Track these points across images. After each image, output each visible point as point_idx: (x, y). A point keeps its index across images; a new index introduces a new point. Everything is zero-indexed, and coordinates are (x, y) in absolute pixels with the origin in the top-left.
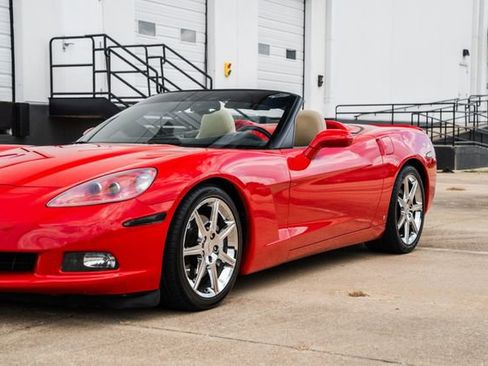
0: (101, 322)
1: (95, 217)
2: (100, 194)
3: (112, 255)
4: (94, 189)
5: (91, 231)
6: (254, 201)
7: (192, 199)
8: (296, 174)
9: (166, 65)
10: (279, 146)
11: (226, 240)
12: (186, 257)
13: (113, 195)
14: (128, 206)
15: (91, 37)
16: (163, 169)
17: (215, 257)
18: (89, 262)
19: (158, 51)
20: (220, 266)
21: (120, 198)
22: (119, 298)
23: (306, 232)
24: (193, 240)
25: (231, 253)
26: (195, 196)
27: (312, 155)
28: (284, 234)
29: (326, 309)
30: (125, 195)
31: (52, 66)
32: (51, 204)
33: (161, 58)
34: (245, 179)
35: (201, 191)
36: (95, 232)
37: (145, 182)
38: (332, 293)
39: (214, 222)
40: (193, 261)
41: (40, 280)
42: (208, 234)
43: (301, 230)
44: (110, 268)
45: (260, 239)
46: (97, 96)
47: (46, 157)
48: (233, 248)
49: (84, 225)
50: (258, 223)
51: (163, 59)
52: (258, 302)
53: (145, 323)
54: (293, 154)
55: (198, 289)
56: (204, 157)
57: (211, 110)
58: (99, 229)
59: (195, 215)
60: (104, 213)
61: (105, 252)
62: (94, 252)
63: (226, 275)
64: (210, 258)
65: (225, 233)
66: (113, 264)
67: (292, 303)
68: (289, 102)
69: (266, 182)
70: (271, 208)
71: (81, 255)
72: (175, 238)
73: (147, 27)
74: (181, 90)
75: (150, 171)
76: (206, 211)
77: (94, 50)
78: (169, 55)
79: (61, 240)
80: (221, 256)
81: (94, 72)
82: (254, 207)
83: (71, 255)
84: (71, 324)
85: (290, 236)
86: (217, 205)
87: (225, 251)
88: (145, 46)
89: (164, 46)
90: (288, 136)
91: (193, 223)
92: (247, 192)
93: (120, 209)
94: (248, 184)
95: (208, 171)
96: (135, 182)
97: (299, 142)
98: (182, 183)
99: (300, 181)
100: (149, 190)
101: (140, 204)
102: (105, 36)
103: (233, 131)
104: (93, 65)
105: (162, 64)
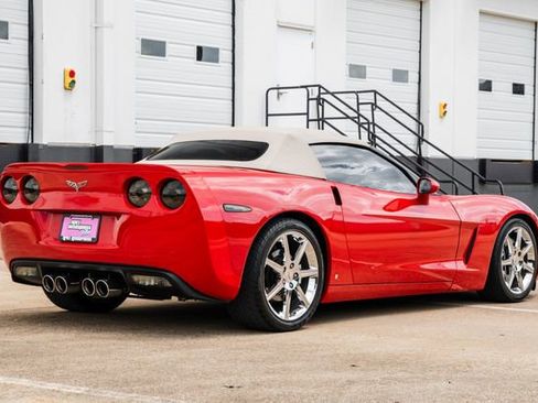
9: (377, 112)
15: (306, 87)
19: (370, 97)
31: (267, 115)
33: (372, 104)
51: (374, 106)
73: (357, 71)
77: (309, 100)
78: (381, 103)
81: (308, 121)
88: (356, 93)
89: (375, 92)
102: (320, 87)
104: (307, 114)
105: (373, 110)
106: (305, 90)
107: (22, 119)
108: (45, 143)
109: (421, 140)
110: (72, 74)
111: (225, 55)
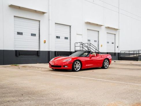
2: (67, 61)
9: (90, 46)
15: (80, 42)
28: (87, 65)
31: (75, 46)
32: (63, 62)
41: (62, 68)
44: (67, 67)
46: (80, 50)
56: (78, 58)
58: (66, 64)
71: (65, 66)
73: (89, 40)
76: (77, 63)
80: (79, 67)
86: (78, 62)
89: (90, 43)
100: (71, 60)
107: (38, 47)
108: (41, 50)
109: (96, 50)
110: (45, 41)
111: (69, 38)
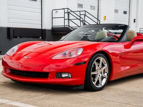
0: (67, 93)
1: (65, 62)
2: (67, 56)
3: (70, 74)
4: (65, 54)
5: (64, 66)
6: (113, 58)
7: (94, 57)
8: (127, 50)
9: (86, 17)
10: (121, 41)
11: (104, 70)
12: (92, 75)
13: (70, 56)
14: (75, 59)
15: (64, 9)
16: (85, 48)
17: (101, 75)
18: (64, 76)
19: (84, 13)
20: (103, 78)
21: (73, 57)
22: (72, 86)
23: (129, 68)
24: (94, 70)
25: (106, 74)
26: (95, 56)
27: (132, 44)
28: (123, 69)
29: (136, 92)
30: (74, 56)
31: (52, 18)
32: (53, 58)
33: (84, 15)
34: (110, 51)
35: (97, 55)
36: (65, 67)
37: (80, 52)
38: (138, 87)
39: (100, 64)
40: (94, 76)
41: (50, 80)
42: (99, 68)
43: (128, 67)
44: (70, 78)
45: (115, 70)
46: (65, 27)
47: (51, 45)
48: (106, 72)
49: (62, 65)
50: (115, 65)
51: (85, 15)
52: (114, 89)
53: (80, 94)
54: (126, 44)
55: (96, 85)
56: (98, 45)
57: (100, 30)
58: (66, 66)
59: (95, 62)
60: (68, 61)
61: (68, 73)
62: (65, 73)
63: (104, 81)
64: (99, 75)
65: (104, 68)
66: (71, 76)
67: (125, 90)
68: (125, 28)
69: (117, 52)
70: (118, 60)
71: (61, 73)
72: (89, 69)
73: (80, 6)
74: (90, 24)
75: (81, 49)
76: (98, 61)
77: (65, 13)
78: (87, 14)
79: (55, 69)
80: (103, 75)
81: (65, 19)
82: (113, 60)
83: (58, 73)
84: (58, 94)
85: (124, 69)
86: (102, 59)
87: (104, 73)
88: (80, 11)
89: (85, 11)
90: (124, 38)
91: (94, 65)
92: (111, 55)
93: (72, 60)
94: (111, 53)
95: (99, 49)
96: (77, 52)
97: (128, 40)
98: (91, 52)
99: (128, 52)
100: (81, 54)
101: (79, 59)
102: (68, 9)
103: (107, 37)
104: (64, 17)
105: (85, 16)
106: (64, 10)
